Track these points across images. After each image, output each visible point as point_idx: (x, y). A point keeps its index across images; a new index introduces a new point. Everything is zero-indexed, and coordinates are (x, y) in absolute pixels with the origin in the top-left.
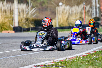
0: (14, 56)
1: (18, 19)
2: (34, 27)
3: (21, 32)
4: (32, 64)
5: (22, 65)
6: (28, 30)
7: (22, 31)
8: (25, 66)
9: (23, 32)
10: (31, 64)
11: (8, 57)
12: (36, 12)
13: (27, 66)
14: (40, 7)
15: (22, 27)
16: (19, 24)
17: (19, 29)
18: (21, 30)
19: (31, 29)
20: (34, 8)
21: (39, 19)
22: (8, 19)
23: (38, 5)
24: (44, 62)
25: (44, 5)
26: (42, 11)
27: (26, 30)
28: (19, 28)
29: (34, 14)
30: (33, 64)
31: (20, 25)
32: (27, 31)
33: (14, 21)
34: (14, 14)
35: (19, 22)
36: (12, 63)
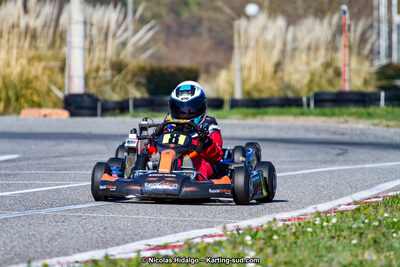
0: (66, 208)
1: (85, 64)
2: (146, 95)
3: (94, 115)
4: (138, 240)
5: (97, 242)
6: (122, 108)
7: (99, 111)
8: (112, 246)
9: (102, 115)
10: (133, 240)
11: (43, 212)
12: (153, 40)
13: (118, 245)
14: (169, 18)
15: (101, 97)
16: (86, 84)
17: (87, 102)
18: (96, 109)
19: (136, 107)
20: (148, 22)
21: (167, 68)
22: (43, 64)
23: (163, 11)
24: (184, 230)
25: (185, 15)
26: (180, 35)
27: (114, 109)
28: (86, 98)
29: (145, 48)
30: (142, 238)
31: (92, 90)
32: (117, 111)
33: (69, 72)
34: (70, 43)
35: (86, 78)
36: (58, 233)
